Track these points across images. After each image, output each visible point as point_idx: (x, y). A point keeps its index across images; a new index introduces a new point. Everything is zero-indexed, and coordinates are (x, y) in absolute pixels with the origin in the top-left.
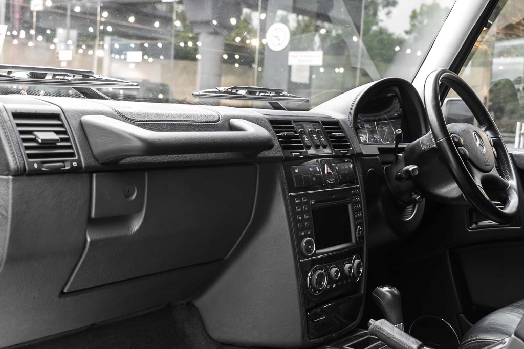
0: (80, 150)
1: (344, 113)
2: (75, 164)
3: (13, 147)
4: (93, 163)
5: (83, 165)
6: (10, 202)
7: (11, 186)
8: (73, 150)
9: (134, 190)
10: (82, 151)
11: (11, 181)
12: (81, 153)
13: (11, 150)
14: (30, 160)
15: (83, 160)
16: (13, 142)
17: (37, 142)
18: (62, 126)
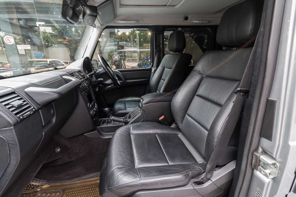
0: (32, 104)
1: (80, 68)
2: (34, 110)
3: (7, 114)
4: (39, 107)
5: (36, 109)
6: (16, 137)
7: (14, 131)
8: (29, 104)
9: (51, 110)
10: (33, 104)
11: (13, 129)
12: (33, 105)
13: (7, 116)
14: (17, 116)
15: (35, 107)
16: (6, 112)
17: (15, 107)
18: (18, 96)
